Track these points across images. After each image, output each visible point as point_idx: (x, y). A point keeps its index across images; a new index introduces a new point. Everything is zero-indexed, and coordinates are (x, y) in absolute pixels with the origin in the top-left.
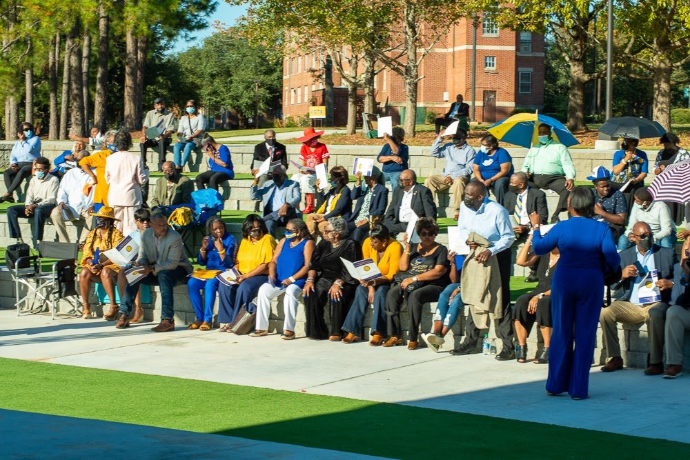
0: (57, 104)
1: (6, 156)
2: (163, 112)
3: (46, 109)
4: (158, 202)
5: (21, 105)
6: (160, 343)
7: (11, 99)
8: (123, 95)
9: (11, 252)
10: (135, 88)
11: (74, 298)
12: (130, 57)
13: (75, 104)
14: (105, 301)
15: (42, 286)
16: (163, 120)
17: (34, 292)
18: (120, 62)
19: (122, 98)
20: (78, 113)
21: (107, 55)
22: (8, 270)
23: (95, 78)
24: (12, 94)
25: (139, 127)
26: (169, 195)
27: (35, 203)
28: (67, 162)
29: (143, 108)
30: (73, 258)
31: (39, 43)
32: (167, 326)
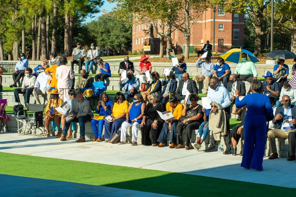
0: (36, 45)
1: (13, 67)
2: (80, 48)
3: (31, 47)
4: (78, 87)
5: (20, 45)
6: (79, 147)
7: (16, 43)
8: (64, 41)
9: (16, 108)
10: (69, 38)
11: (43, 128)
12: (66, 25)
13: (43, 45)
14: (56, 129)
15: (29, 123)
16: (81, 52)
17: (26, 126)
18: (62, 27)
19: (63, 42)
20: (44, 49)
21: (56, 24)
22: (14, 116)
23: (52, 34)
24: (16, 41)
25: (70, 54)
27: (26, 87)
29: (72, 46)
30: (42, 111)
31: (27, 19)
32: (82, 140)
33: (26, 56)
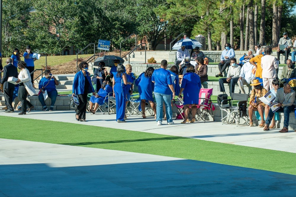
0: (243, 35)
1: (219, 57)
2: (287, 38)
3: (239, 38)
4: (284, 77)
5: (228, 35)
6: (282, 137)
7: (224, 33)
8: (272, 31)
9: (220, 97)
10: (277, 29)
11: (246, 117)
12: (274, 15)
13: (251, 35)
14: (259, 119)
15: (232, 112)
16: (287, 42)
17: (230, 115)
18: (271, 17)
19: (271, 33)
20: (252, 39)
21: (265, 14)
22: (218, 105)
23: (260, 24)
24: (224, 31)
26: (289, 74)
27: (231, 77)
28: (245, 60)
29: (279, 37)
30: (246, 100)
31: (235, 9)
32: (285, 130)
33: (235, 46)
